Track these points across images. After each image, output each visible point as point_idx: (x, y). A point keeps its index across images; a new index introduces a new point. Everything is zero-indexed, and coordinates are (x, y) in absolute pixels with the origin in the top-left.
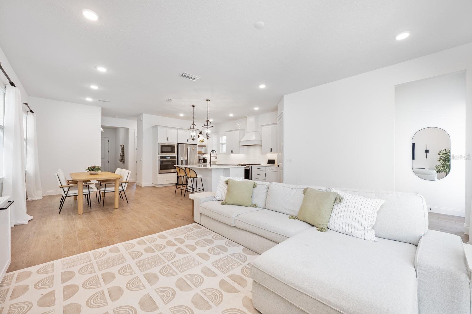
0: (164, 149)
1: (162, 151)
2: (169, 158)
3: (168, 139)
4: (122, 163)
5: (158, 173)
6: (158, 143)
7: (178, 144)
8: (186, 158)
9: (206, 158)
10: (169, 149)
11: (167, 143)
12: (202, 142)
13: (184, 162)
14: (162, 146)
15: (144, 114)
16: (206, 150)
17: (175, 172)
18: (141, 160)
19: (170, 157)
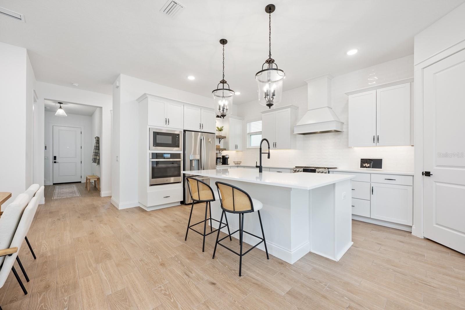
0: (160, 139)
1: (156, 144)
2: (169, 156)
3: (167, 121)
4: (96, 164)
5: (148, 184)
6: (148, 127)
7: (185, 131)
8: (198, 157)
9: (227, 157)
10: (169, 140)
11: (164, 129)
12: (220, 131)
13: (194, 164)
14: (156, 134)
15: (122, 76)
16: (226, 144)
17: (180, 182)
18: (117, 160)
19: (171, 154)
